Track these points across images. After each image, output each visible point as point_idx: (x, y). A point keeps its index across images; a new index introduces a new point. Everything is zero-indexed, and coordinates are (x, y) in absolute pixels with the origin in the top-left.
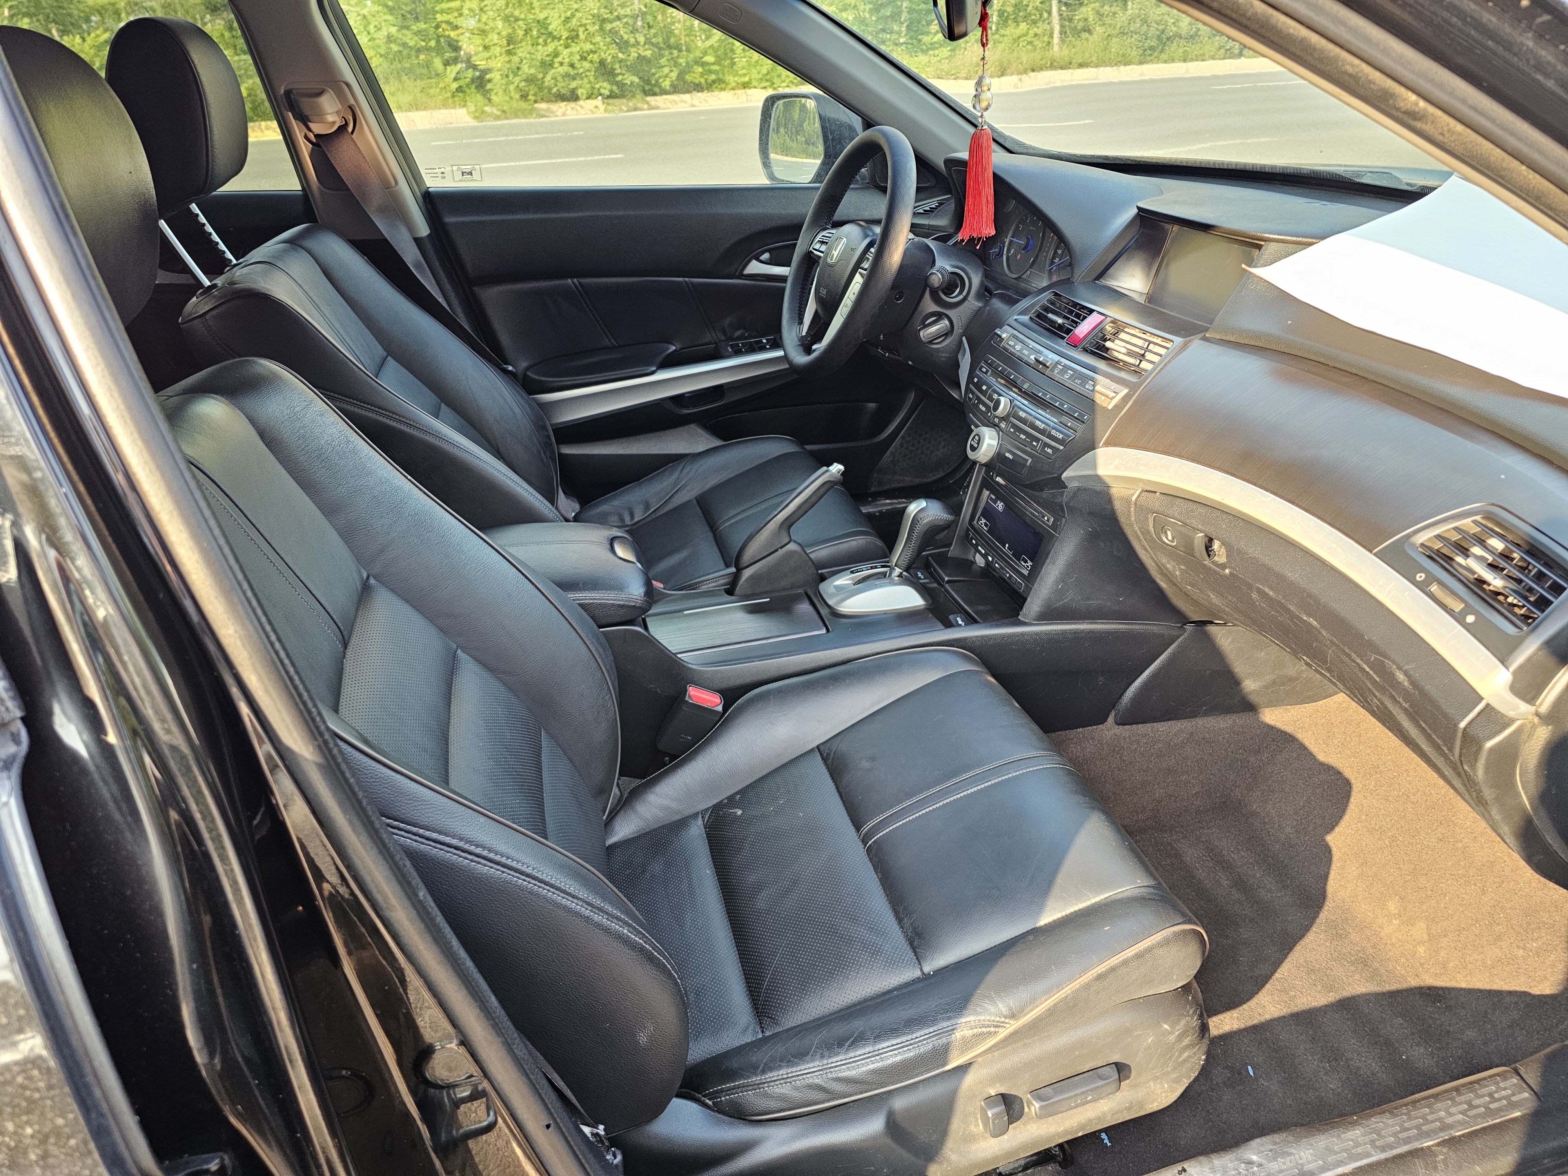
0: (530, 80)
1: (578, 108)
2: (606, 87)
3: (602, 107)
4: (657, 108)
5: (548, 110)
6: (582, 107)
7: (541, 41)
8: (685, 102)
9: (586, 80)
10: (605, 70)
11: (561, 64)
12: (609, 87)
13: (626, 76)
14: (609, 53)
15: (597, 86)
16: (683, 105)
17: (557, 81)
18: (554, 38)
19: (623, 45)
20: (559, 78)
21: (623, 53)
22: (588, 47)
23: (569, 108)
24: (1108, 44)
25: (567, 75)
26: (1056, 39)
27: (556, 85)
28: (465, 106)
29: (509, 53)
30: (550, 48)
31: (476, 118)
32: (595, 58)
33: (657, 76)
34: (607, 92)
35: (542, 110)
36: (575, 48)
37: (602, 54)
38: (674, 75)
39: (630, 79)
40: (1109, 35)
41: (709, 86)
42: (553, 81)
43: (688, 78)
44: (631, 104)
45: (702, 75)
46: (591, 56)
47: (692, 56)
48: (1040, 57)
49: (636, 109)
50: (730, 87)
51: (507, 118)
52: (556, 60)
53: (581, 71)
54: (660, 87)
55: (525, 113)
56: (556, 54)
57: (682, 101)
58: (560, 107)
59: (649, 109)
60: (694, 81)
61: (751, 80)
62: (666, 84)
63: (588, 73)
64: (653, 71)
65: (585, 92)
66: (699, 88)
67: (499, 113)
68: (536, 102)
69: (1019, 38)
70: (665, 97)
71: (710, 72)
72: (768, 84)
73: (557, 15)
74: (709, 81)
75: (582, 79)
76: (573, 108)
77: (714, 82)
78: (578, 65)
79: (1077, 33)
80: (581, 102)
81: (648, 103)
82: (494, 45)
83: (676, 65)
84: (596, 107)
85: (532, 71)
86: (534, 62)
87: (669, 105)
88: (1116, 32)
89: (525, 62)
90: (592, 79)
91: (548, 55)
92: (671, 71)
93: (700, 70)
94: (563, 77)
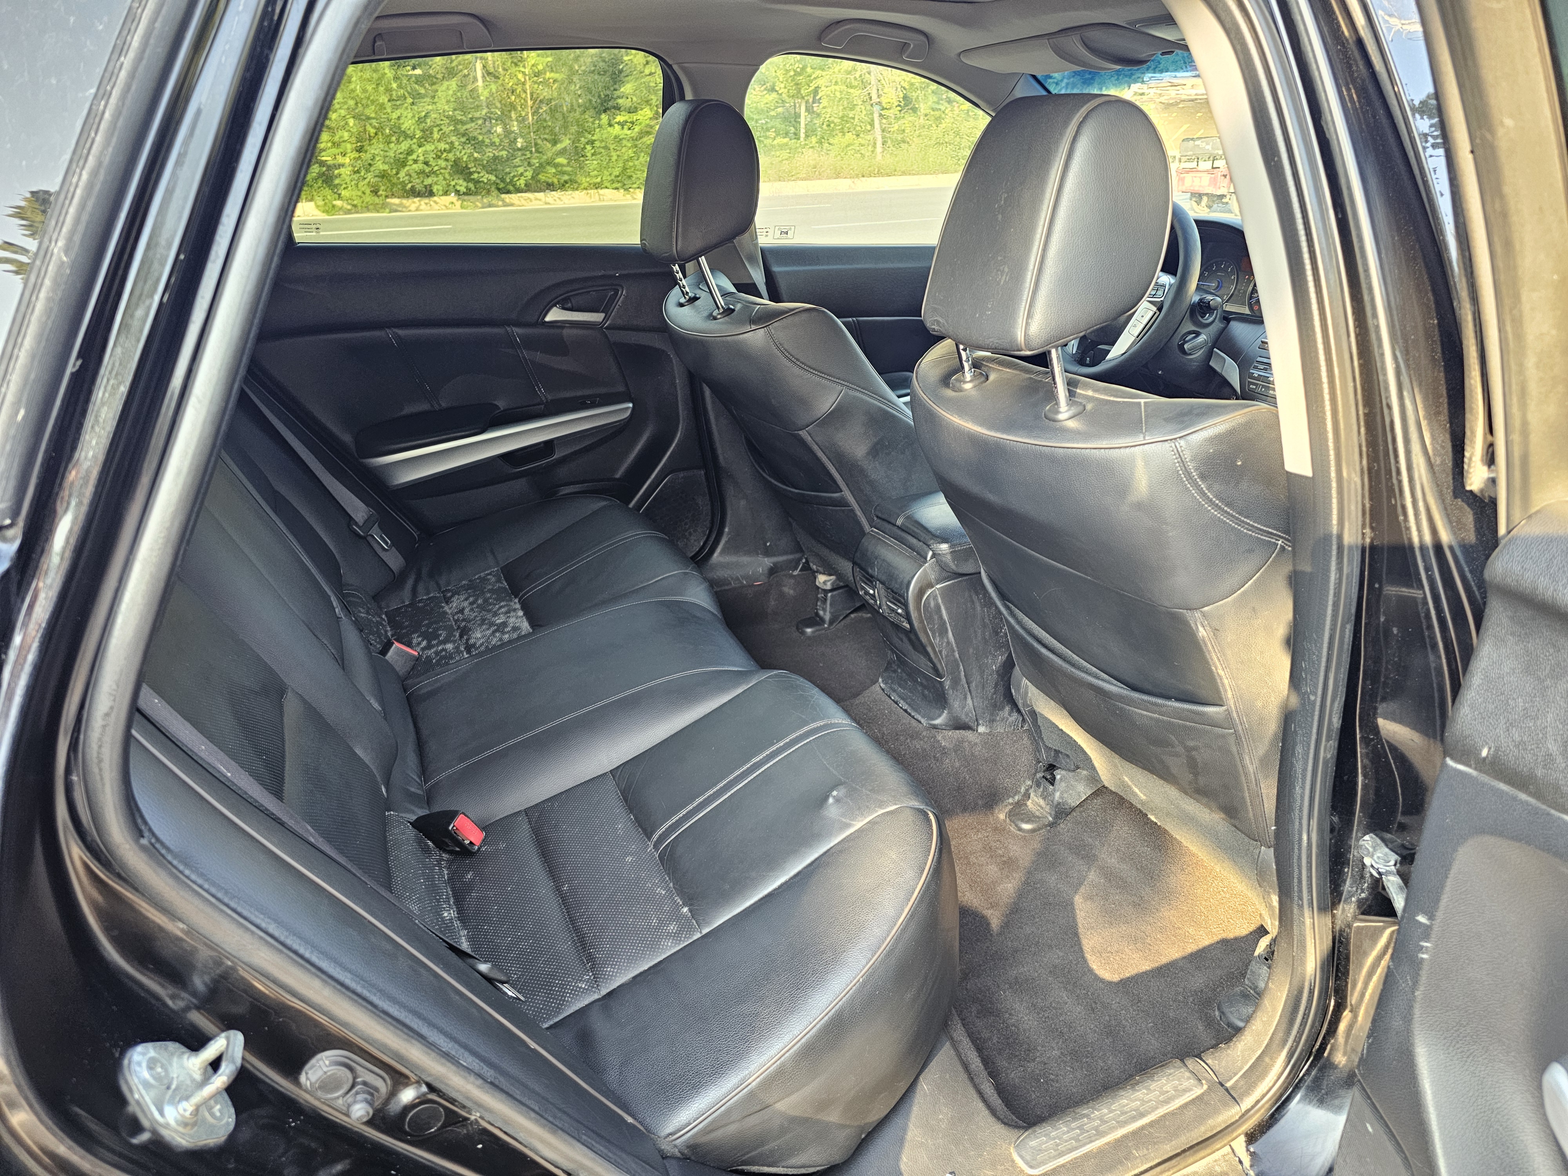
0: (383, 175)
1: (432, 203)
2: (462, 186)
3: (458, 204)
4: (512, 205)
5: (401, 205)
6: (435, 202)
7: (394, 139)
8: (540, 200)
9: (441, 177)
10: (460, 169)
11: (415, 161)
12: (465, 184)
13: (482, 174)
14: (464, 154)
15: (453, 183)
16: (538, 202)
17: (410, 176)
18: (406, 136)
19: (478, 145)
20: (414, 175)
21: (478, 153)
22: (442, 146)
23: (422, 203)
24: (926, 154)
25: (422, 172)
26: (879, 149)
27: (410, 182)
28: (312, 200)
29: (360, 150)
30: (404, 146)
31: (327, 212)
32: (451, 156)
33: (512, 175)
34: (463, 189)
35: (395, 205)
36: (429, 147)
37: (458, 153)
38: (529, 174)
39: (486, 177)
40: (926, 146)
41: (563, 186)
42: (407, 178)
43: (542, 177)
44: (485, 200)
45: (555, 175)
46: (445, 154)
47: (545, 157)
48: (868, 164)
49: (490, 206)
50: (582, 187)
51: (357, 212)
52: (410, 158)
53: (436, 168)
54: (514, 186)
55: (377, 208)
56: (410, 152)
57: (536, 199)
58: (414, 202)
59: (504, 206)
60: (547, 180)
61: (602, 181)
62: (521, 183)
63: (442, 171)
64: (508, 170)
65: (440, 188)
66: (550, 187)
67: (349, 207)
68: (387, 197)
69: (847, 146)
70: (519, 195)
71: (564, 173)
72: (619, 184)
73: (410, 115)
74: (562, 181)
75: (437, 176)
76: (426, 204)
77: (566, 182)
78: (432, 163)
79: (898, 143)
80: (435, 198)
81: (503, 200)
82: (344, 141)
83: (529, 164)
84: (452, 203)
85: (386, 167)
86: (387, 159)
87: (524, 202)
88: (933, 142)
89: (377, 159)
90: (447, 176)
91: (401, 153)
92: (526, 171)
93: (554, 170)
94: (418, 174)
